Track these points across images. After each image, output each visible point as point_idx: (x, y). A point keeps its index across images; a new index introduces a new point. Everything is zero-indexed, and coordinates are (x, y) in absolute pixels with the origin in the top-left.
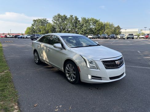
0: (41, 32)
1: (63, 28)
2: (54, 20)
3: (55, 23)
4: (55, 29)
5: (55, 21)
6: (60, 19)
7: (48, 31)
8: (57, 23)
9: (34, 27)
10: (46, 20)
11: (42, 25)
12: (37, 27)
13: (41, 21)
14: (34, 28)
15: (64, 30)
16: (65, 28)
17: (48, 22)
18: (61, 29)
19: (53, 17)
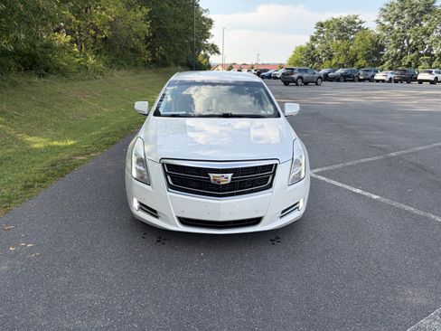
0: (334, 61)
1: (409, 46)
2: (382, 20)
3: (384, 28)
4: (382, 48)
5: (387, 23)
6: (406, 15)
7: (356, 55)
8: (392, 29)
9: (316, 46)
10: (357, 21)
11: (339, 38)
12: (324, 45)
13: (339, 24)
14: (313, 49)
15: (413, 51)
16: (420, 46)
17: (362, 25)
18: (403, 50)
19: (382, 9)
